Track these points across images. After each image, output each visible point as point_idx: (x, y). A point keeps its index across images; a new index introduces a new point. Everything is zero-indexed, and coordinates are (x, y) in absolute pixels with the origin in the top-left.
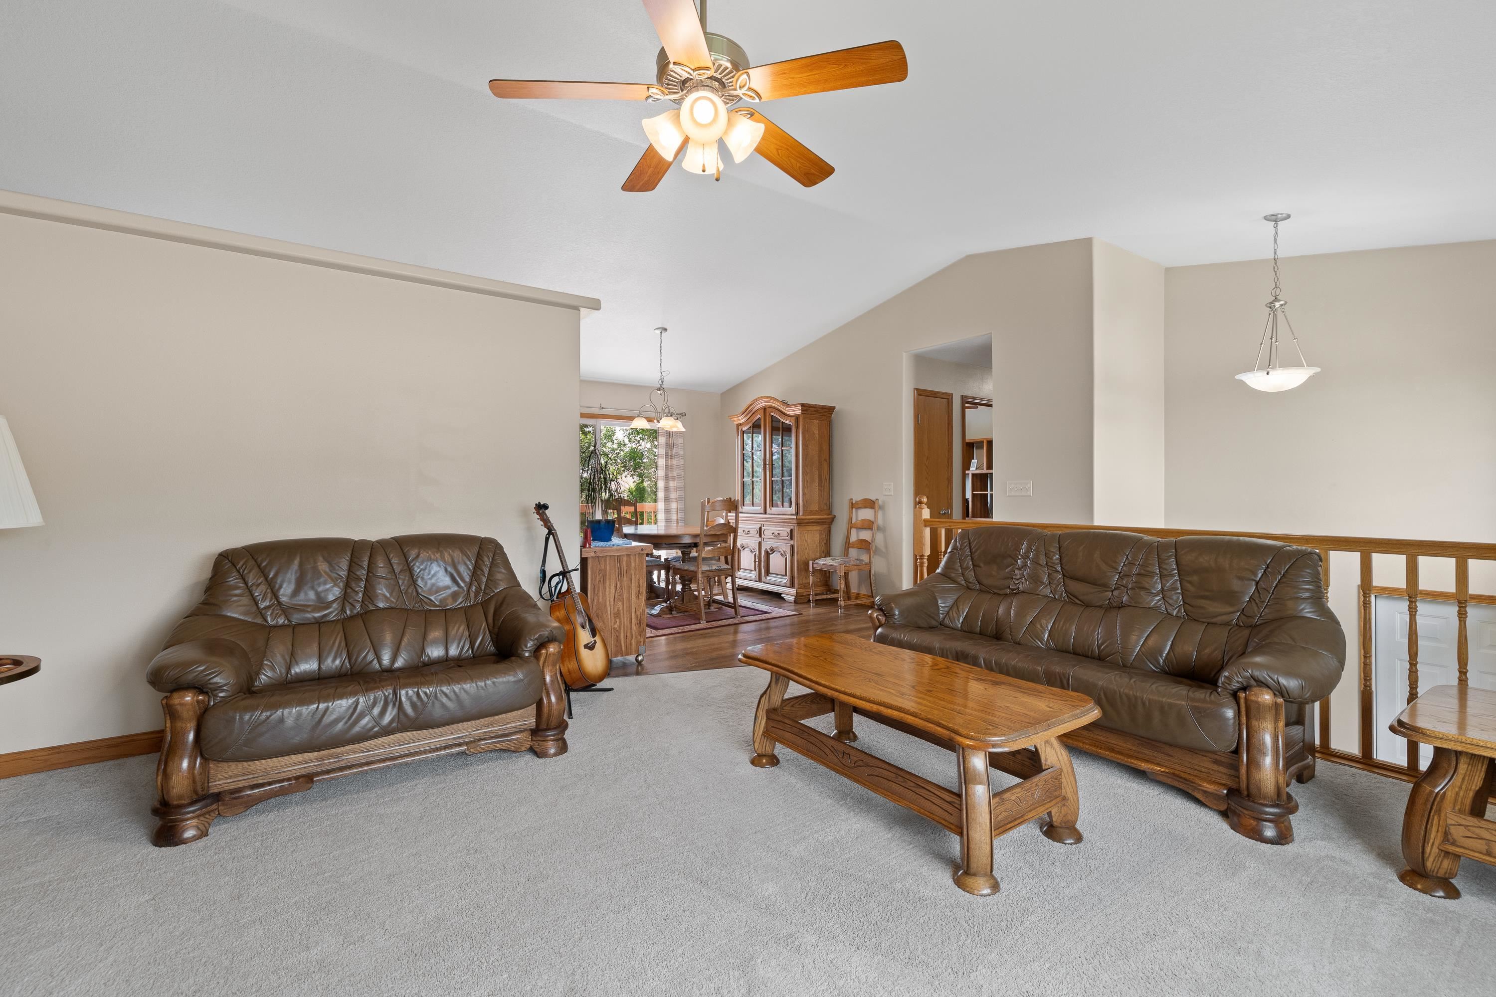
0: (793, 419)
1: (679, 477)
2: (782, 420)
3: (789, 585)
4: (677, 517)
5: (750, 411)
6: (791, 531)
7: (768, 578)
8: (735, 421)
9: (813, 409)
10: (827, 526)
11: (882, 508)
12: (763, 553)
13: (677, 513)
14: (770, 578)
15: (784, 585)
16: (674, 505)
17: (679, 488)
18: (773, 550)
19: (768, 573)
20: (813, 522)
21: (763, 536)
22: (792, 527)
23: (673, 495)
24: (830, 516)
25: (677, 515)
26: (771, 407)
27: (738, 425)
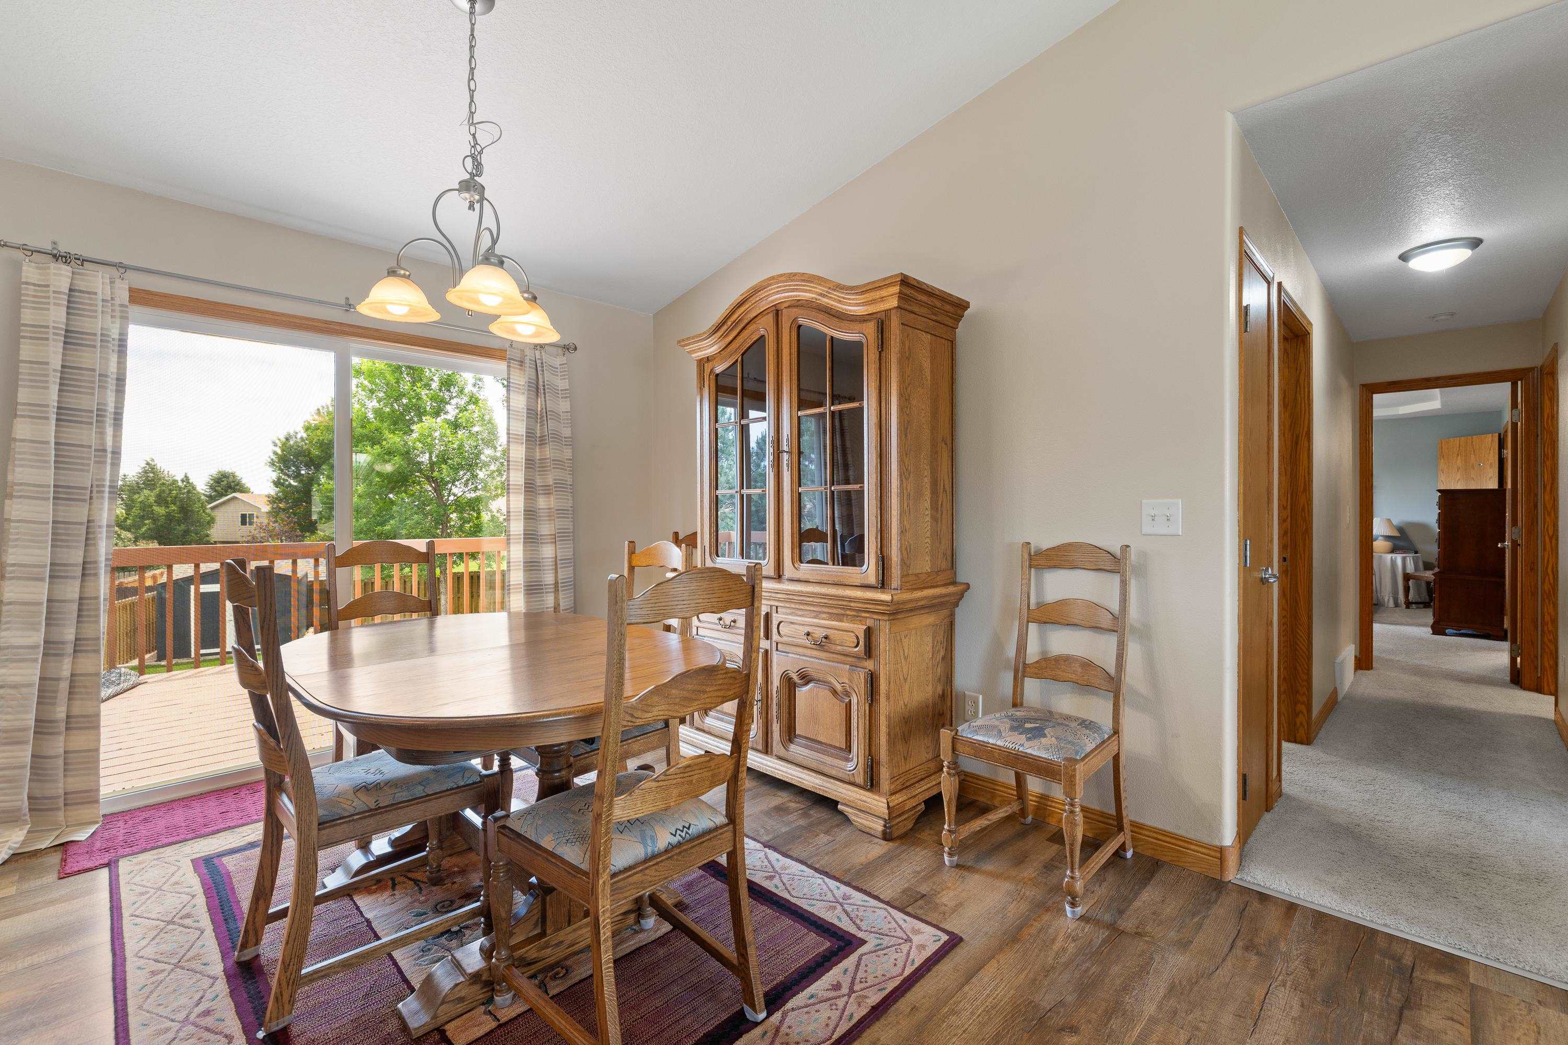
0: (870, 329)
1: (560, 486)
2: (830, 332)
3: (860, 780)
4: (556, 577)
5: (736, 323)
6: (869, 632)
7: (793, 747)
8: (694, 351)
9: (924, 298)
10: (946, 612)
11: (1141, 571)
12: (776, 681)
13: (556, 569)
14: (797, 750)
15: (846, 778)
16: (548, 551)
17: (561, 513)
18: (806, 678)
19: (790, 734)
20: (923, 607)
21: (775, 636)
22: (869, 623)
23: (546, 529)
24: (951, 589)
25: (556, 572)
26: (798, 304)
27: (702, 363)
